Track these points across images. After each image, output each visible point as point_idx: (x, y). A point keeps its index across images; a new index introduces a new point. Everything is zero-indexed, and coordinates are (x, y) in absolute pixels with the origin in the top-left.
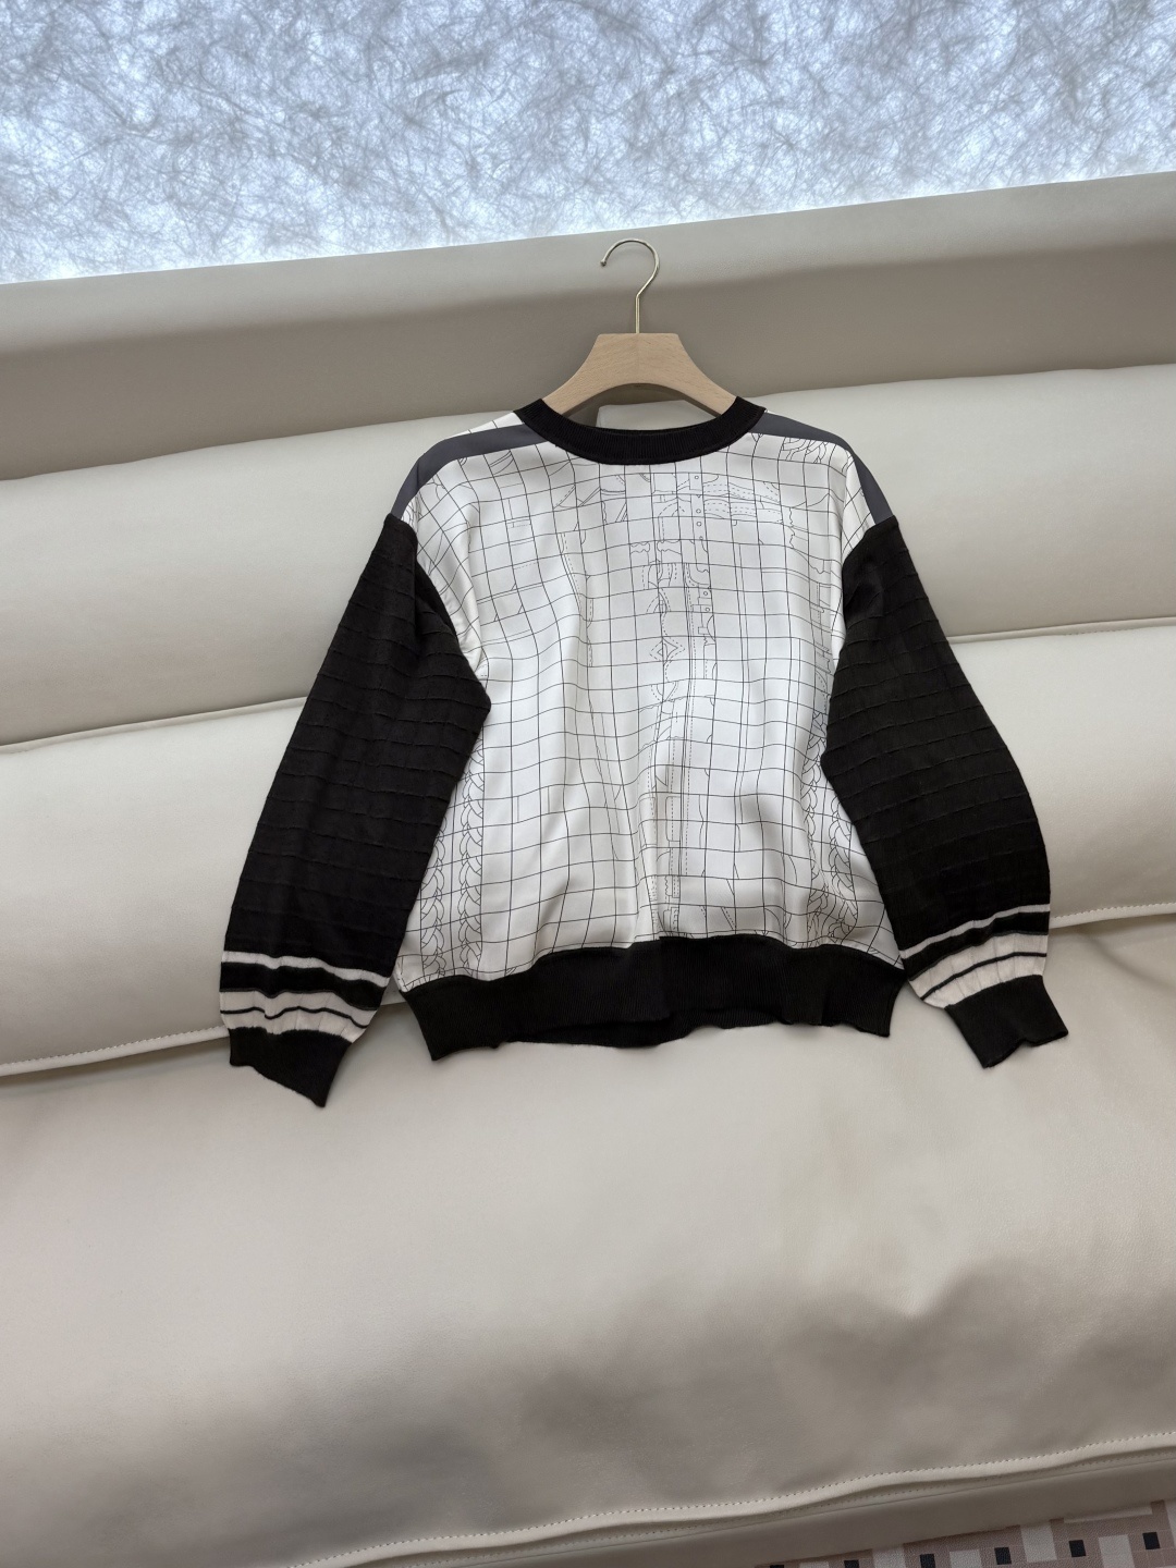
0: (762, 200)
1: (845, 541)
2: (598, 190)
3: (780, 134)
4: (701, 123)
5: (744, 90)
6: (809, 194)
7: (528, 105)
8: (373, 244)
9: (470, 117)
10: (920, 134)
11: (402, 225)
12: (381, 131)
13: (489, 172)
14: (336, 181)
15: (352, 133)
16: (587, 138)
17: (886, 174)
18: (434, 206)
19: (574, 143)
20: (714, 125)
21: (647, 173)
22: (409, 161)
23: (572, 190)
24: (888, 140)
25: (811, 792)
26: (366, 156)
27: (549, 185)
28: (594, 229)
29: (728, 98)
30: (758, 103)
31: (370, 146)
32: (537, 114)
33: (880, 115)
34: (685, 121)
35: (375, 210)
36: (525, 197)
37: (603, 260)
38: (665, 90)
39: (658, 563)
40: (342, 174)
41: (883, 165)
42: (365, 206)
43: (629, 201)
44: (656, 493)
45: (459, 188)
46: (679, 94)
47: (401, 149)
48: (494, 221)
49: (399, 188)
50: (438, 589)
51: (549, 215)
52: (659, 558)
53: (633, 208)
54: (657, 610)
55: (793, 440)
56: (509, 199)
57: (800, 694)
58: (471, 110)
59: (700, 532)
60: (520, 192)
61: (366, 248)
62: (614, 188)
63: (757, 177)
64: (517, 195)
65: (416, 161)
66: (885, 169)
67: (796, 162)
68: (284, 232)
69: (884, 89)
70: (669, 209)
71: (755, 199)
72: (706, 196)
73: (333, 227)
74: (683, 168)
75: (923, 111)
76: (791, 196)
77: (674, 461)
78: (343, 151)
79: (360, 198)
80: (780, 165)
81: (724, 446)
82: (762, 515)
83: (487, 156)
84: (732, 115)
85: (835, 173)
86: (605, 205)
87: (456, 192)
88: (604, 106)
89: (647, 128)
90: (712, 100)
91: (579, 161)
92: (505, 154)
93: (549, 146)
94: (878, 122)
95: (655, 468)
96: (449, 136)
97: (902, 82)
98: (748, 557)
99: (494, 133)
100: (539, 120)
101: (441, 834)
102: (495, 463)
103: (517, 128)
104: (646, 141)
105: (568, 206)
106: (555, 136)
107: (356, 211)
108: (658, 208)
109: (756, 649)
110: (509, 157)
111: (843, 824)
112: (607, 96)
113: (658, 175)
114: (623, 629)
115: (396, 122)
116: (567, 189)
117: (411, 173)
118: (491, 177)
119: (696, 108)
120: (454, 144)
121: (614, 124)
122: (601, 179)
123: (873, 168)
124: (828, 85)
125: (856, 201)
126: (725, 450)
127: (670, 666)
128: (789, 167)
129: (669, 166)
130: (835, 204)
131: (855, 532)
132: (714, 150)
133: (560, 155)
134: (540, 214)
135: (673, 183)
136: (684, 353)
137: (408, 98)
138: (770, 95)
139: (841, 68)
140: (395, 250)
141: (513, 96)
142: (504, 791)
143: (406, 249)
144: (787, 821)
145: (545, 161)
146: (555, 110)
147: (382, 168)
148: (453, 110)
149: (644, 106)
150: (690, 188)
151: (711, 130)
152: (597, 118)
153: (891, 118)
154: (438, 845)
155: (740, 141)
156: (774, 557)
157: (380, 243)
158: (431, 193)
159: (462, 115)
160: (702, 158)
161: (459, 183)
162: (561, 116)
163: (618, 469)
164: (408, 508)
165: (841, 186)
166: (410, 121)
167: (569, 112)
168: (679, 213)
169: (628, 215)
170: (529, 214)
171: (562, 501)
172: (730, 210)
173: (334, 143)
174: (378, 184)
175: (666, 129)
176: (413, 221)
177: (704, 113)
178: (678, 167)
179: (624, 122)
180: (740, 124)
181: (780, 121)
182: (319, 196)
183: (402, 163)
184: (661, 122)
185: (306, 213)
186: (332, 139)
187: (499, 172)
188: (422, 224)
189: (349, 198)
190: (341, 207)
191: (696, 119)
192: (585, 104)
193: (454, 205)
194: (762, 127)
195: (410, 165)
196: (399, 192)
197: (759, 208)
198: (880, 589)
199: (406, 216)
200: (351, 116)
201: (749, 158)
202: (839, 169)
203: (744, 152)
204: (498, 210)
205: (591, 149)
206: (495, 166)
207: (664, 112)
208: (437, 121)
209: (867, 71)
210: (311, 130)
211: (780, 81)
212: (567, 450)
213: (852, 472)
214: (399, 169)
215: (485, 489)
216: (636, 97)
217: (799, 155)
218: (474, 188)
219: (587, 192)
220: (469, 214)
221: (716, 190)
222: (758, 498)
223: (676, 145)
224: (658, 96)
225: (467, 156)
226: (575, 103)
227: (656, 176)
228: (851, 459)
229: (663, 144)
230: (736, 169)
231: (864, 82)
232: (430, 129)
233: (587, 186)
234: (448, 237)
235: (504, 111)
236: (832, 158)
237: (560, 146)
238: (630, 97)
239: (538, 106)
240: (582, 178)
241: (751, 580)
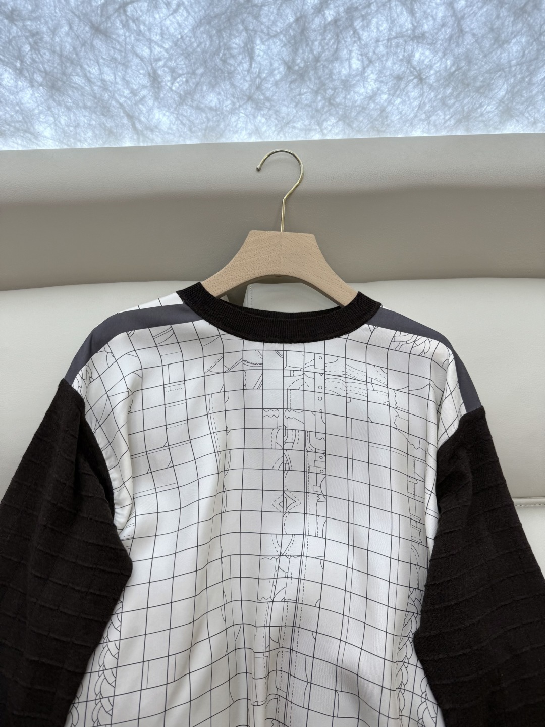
0: (388, 125)
1: (442, 430)
2: (258, 107)
3: (415, 68)
4: (351, 51)
5: (393, 22)
6: (425, 123)
7: (201, 21)
8: (80, 141)
9: (150, 30)
10: (527, 80)
11: (101, 126)
12: (72, 38)
13: (169, 84)
14: (41, 85)
15: (47, 38)
16: (252, 58)
17: (489, 112)
18: (125, 112)
19: (241, 62)
20: (361, 55)
21: (300, 94)
22: (100, 69)
23: (237, 106)
24: (500, 82)
25: (403, 668)
26: (62, 62)
27: (218, 99)
28: (253, 139)
29: (378, 29)
30: (403, 36)
31: (65, 53)
32: (209, 32)
33: (501, 58)
34: (337, 49)
35: (77, 113)
36: (198, 108)
37: (259, 166)
38: (324, 15)
39: (285, 428)
40: (44, 78)
41: (489, 104)
42: (69, 109)
43: (283, 118)
44: (287, 368)
45: (144, 97)
46: (335, 21)
47: (92, 57)
48: (174, 128)
49: (95, 94)
50: (101, 446)
51: (218, 125)
52: (286, 424)
53: (285, 124)
54: (281, 468)
55: (403, 334)
56: (186, 110)
57: (399, 573)
58: (150, 23)
59: (320, 406)
60: (195, 104)
61: (75, 143)
62: (272, 106)
63: (387, 105)
64: (192, 106)
65: (106, 69)
66: (489, 108)
67: (422, 95)
68: (8, 127)
69: (512, 33)
70: (314, 127)
71: (383, 123)
72: (345, 118)
73: (46, 125)
74: (330, 92)
75: (537, 58)
76: (411, 123)
77: (303, 342)
78: (42, 56)
79: (63, 101)
80: (409, 97)
81: (345, 333)
82: (373, 396)
83: (166, 69)
84: (378, 47)
85: (450, 107)
86: (264, 120)
87: (143, 99)
88: (268, 28)
89: (304, 52)
90: (363, 30)
91: (245, 80)
92: (181, 68)
93: (219, 63)
94: (498, 65)
95: (288, 346)
96: (133, 47)
97: (530, 27)
98: (359, 430)
99: (171, 47)
100: (211, 37)
101: (77, 701)
102: (158, 335)
103: (192, 44)
104: (302, 65)
105: (233, 119)
106: (224, 54)
107: (62, 112)
108: (306, 126)
109: (361, 516)
110: (185, 71)
111: (430, 705)
112: (272, 18)
113: (309, 97)
114: (253, 479)
115: (85, 31)
116: (233, 103)
117: (103, 81)
118: (171, 89)
119: (348, 36)
120: (137, 55)
121: (277, 47)
122: (262, 97)
123: (481, 106)
124: (467, 25)
125: (460, 132)
126: (345, 336)
127: (289, 518)
128: (415, 99)
129: (319, 89)
130: (443, 133)
131: (451, 423)
132: (358, 78)
133: (229, 73)
134: (211, 123)
135: (320, 105)
136: (318, 251)
137: (91, 6)
138: (414, 28)
139: (482, 8)
140: (98, 146)
141: (187, 11)
142: (137, 656)
143: (107, 146)
144: (384, 711)
145: (215, 77)
146: (225, 28)
147: (78, 75)
148: (134, 21)
149: (304, 31)
150: (333, 111)
151: (358, 59)
152: (262, 39)
153: (509, 62)
154: (74, 711)
155: (381, 72)
156: (381, 435)
157: (86, 141)
158: (122, 100)
159: (142, 27)
160: (347, 85)
161: (144, 93)
162: (230, 34)
163: (258, 345)
164: (78, 376)
165: (452, 119)
166: (97, 30)
167: (237, 31)
168: (322, 131)
169: (282, 129)
170: (202, 123)
171: (212, 367)
172: (362, 131)
173: (32, 48)
174: (76, 89)
175: (320, 54)
176: (109, 124)
177: (355, 42)
178: (325, 91)
179: (285, 45)
180: (383, 56)
181: (417, 55)
182: (29, 97)
183: (94, 71)
184: (317, 49)
185: (21, 111)
186: (30, 44)
187: (177, 85)
188: (117, 126)
189: (54, 100)
190: (49, 108)
191: (347, 47)
192: (252, 24)
193: (141, 111)
194: (401, 60)
195: (101, 73)
196: (95, 98)
197: (384, 131)
198: (470, 477)
199: (103, 119)
200: (43, 21)
201: (384, 89)
202: (454, 104)
203: (382, 82)
204: (177, 118)
205: (255, 70)
206: (174, 79)
207: (320, 38)
208: (121, 32)
209: (504, 12)
210: (10, 33)
211: (426, 15)
212: (218, 327)
213: (452, 369)
214: (92, 76)
215: (148, 357)
216: (297, 20)
217: (426, 89)
218: (157, 98)
219: (249, 107)
220: (154, 120)
221: (353, 114)
222: (369, 380)
223: (327, 71)
224: (317, 21)
225: (150, 68)
226: (243, 22)
227: (307, 98)
228: (452, 357)
229: (316, 69)
230: (372, 97)
231: (497, 24)
232: (115, 39)
233: (250, 103)
234: (138, 139)
235: (180, 25)
236: (451, 94)
237: (229, 64)
238: (292, 20)
239: (209, 23)
240: (246, 96)
241: (359, 451)
